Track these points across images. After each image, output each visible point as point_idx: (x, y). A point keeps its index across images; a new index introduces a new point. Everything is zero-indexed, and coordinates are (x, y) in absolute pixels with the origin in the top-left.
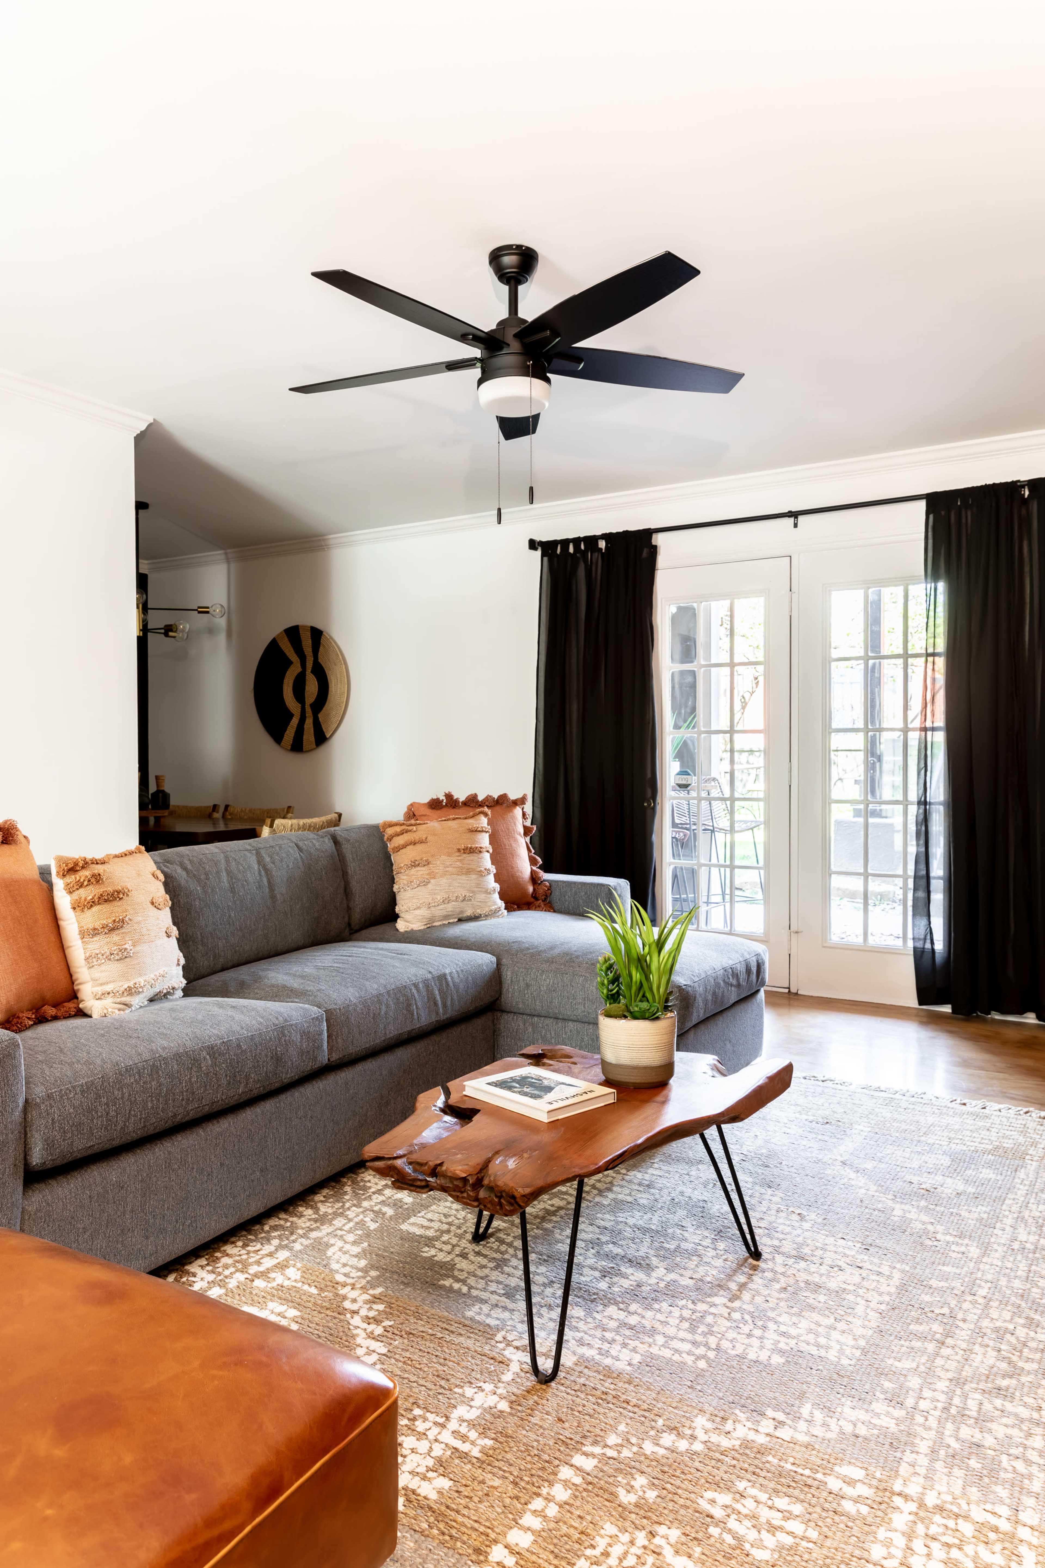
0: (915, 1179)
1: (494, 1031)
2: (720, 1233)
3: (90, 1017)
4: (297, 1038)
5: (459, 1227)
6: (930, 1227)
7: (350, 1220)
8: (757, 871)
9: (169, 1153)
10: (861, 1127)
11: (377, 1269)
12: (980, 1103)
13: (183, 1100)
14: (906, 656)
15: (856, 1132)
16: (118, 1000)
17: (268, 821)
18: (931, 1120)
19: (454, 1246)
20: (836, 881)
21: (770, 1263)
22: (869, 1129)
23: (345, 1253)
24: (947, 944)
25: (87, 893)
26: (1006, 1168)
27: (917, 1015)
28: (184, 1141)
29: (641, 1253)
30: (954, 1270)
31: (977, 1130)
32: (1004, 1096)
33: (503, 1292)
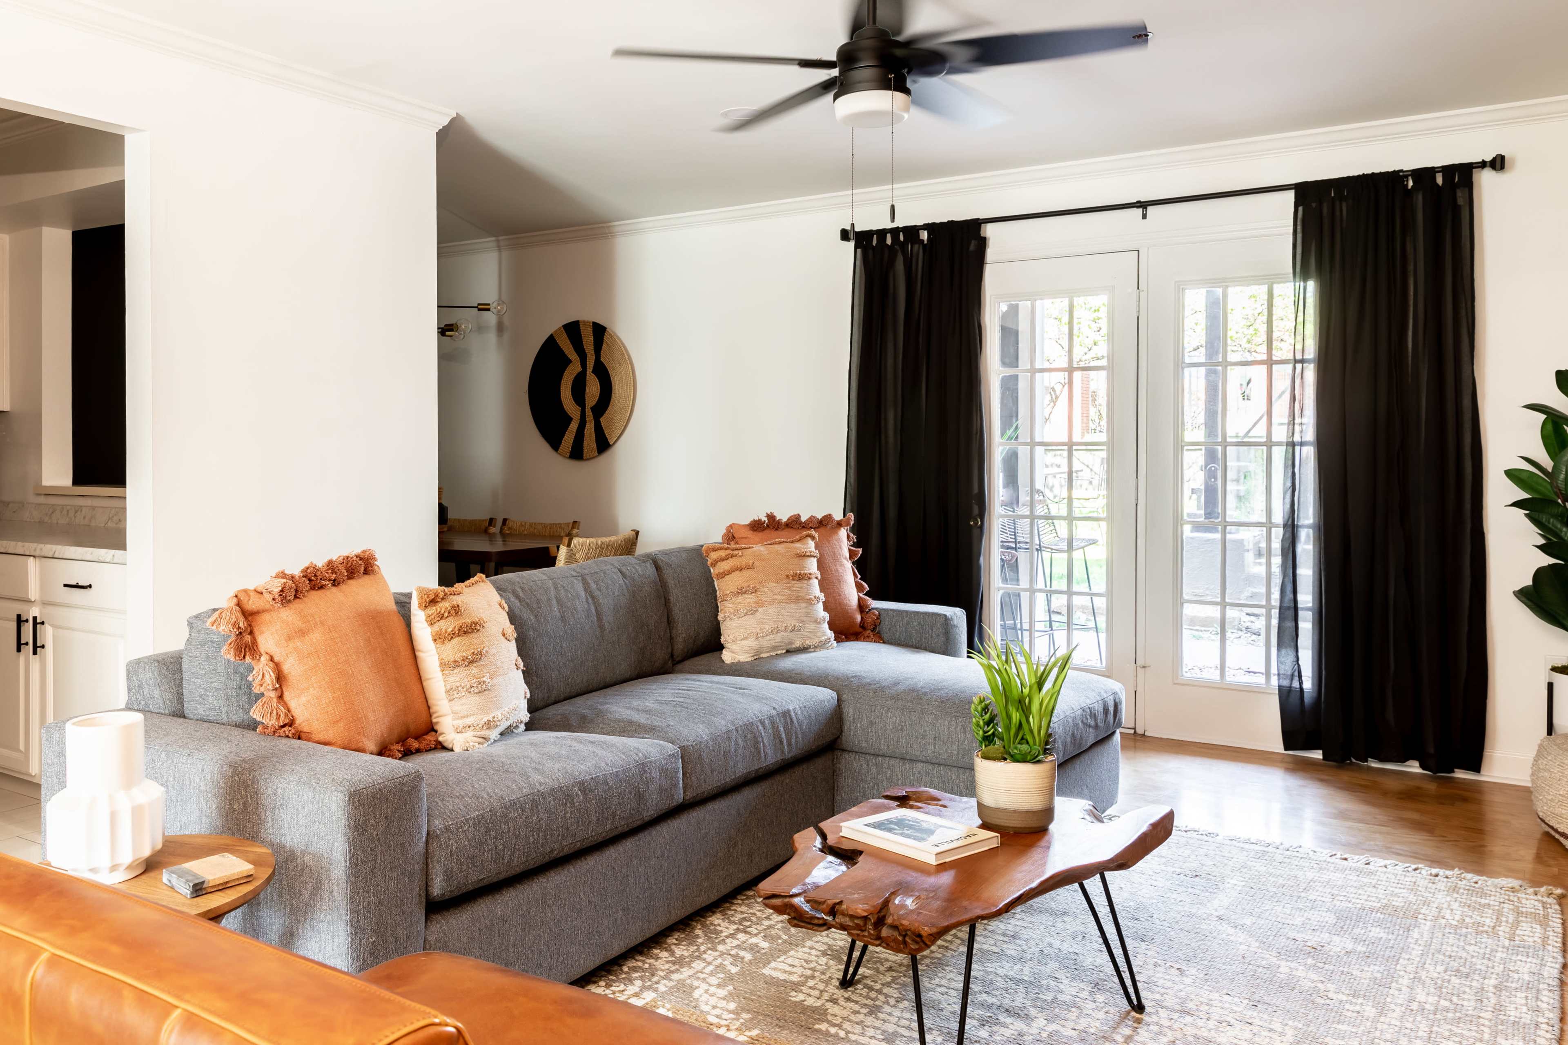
0: (1299, 936)
1: (834, 771)
2: (1097, 986)
3: (452, 750)
4: (656, 775)
5: (823, 973)
6: (1320, 985)
7: (709, 963)
8: (1089, 598)
9: (545, 888)
10: (1234, 881)
11: (748, 1011)
12: (1363, 859)
13: (559, 835)
14: (1270, 363)
15: (1229, 886)
16: (478, 734)
17: (566, 540)
18: (1310, 875)
19: (821, 992)
20: (1189, 610)
21: (1154, 1017)
22: (1243, 883)
23: (712, 995)
24: (1316, 682)
25: (449, 625)
26: (1397, 927)
27: (1282, 762)
28: (557, 877)
29: (1017, 1004)
30: (1350, 1028)
31: (1362, 887)
32: (1388, 851)
33: (882, 1037)
